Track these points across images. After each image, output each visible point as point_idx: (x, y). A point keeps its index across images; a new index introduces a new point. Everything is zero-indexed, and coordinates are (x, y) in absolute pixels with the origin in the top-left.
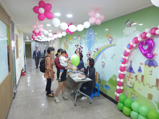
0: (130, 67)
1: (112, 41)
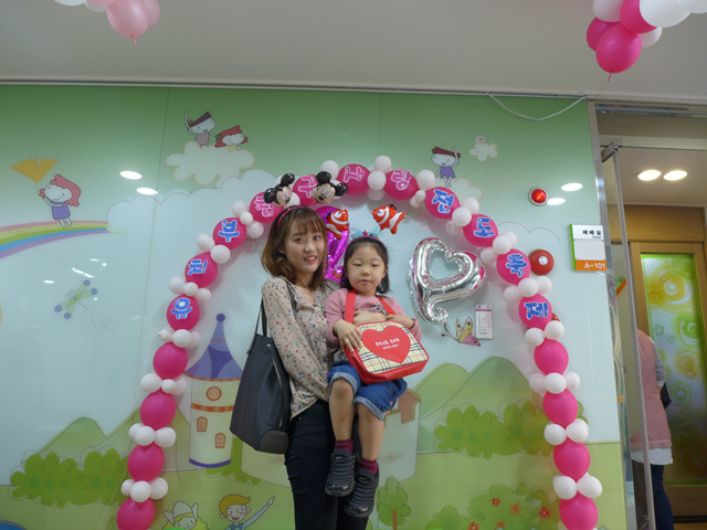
0: (209, 348)
1: (74, 202)
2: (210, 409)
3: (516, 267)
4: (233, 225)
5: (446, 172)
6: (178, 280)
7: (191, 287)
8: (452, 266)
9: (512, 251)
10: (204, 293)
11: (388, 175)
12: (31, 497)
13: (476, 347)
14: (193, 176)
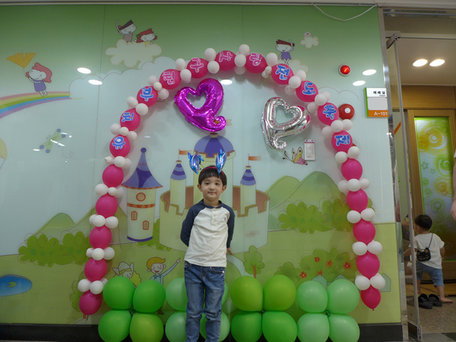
0: (137, 169)
1: (48, 80)
2: (139, 206)
3: (330, 113)
4: (149, 91)
5: (285, 56)
6: (117, 126)
7: (125, 130)
8: (289, 115)
9: (327, 103)
10: (133, 134)
11: (248, 57)
12: (32, 261)
13: (305, 166)
14: (123, 62)
